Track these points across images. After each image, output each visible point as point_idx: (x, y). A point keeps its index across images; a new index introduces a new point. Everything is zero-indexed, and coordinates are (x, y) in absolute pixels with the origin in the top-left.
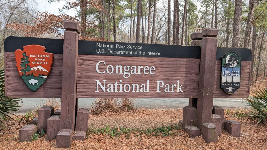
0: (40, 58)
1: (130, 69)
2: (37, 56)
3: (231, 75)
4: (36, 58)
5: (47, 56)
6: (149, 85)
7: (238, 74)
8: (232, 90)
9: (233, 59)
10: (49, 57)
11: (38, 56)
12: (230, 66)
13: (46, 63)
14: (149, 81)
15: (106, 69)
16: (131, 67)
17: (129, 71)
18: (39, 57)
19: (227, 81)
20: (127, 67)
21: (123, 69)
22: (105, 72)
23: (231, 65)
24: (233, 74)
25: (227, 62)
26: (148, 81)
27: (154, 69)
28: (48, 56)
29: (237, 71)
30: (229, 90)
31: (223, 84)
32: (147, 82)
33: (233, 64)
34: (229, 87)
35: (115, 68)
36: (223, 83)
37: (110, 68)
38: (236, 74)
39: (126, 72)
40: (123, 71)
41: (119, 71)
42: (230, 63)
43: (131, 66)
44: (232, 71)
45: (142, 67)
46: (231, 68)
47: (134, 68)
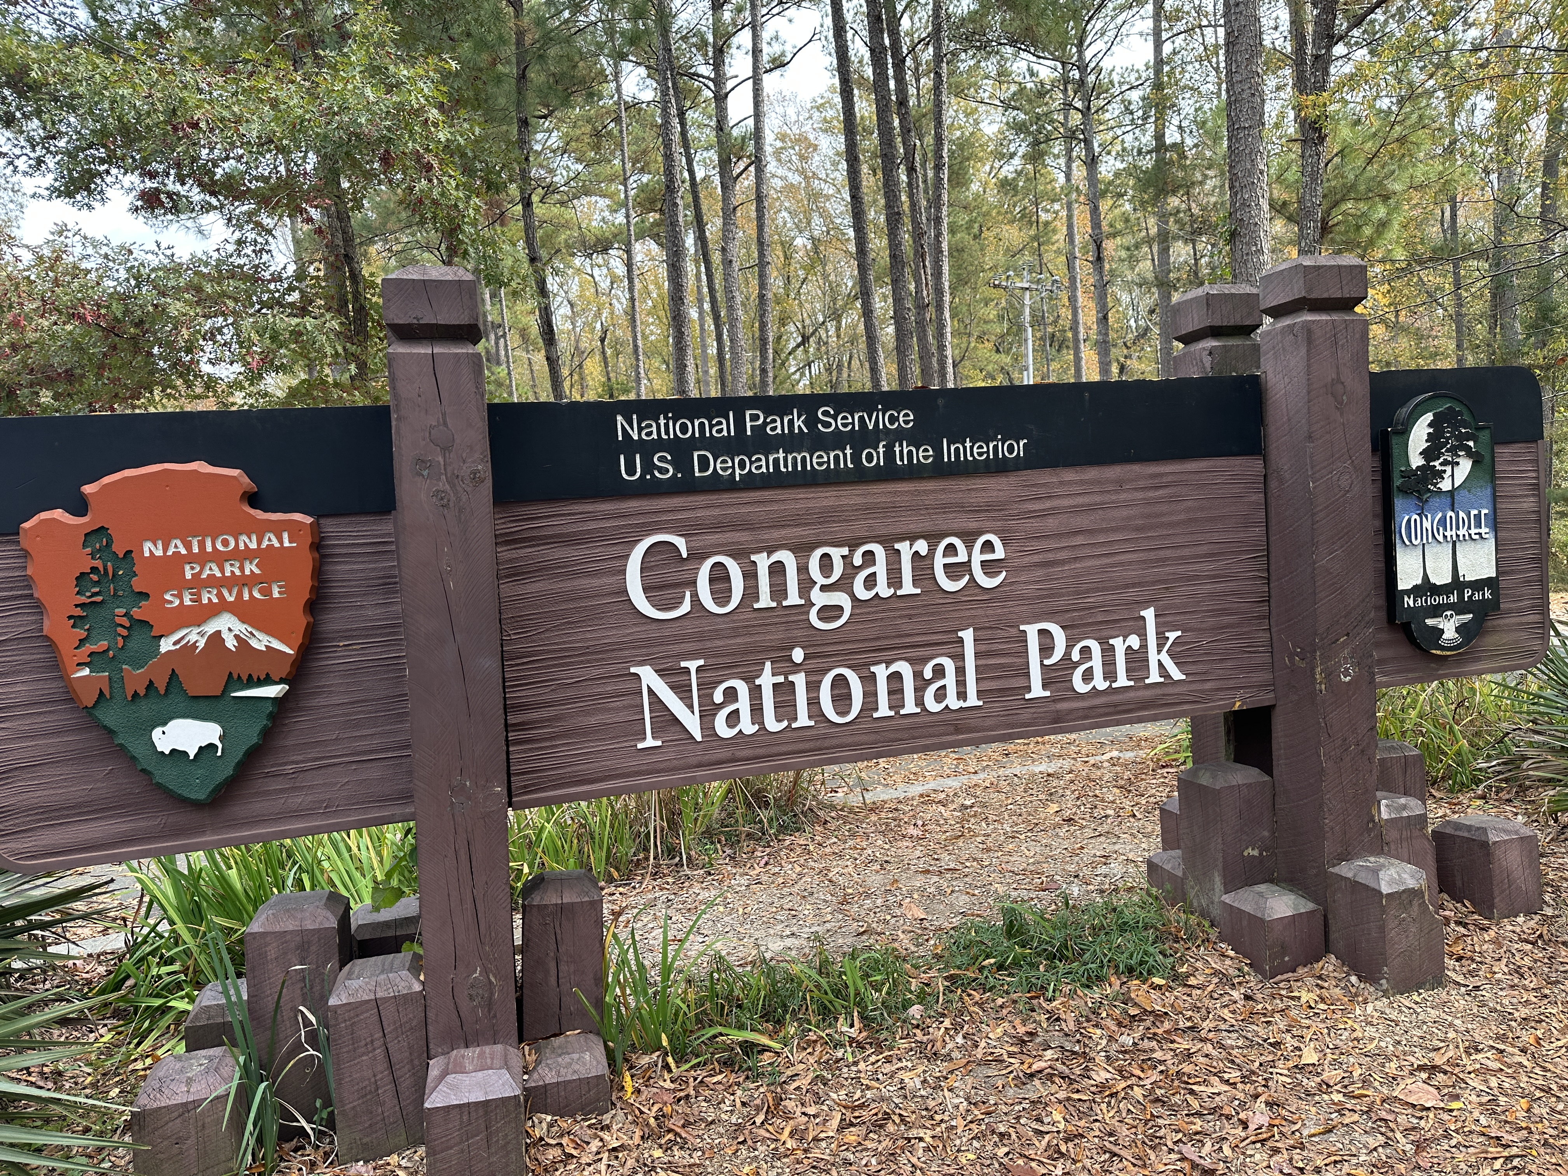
0: (220, 559)
1: (851, 571)
2: (196, 550)
3: (1445, 537)
4: (190, 558)
5: (271, 540)
6: (977, 655)
7: (1484, 530)
8: (1458, 630)
9: (1448, 438)
10: (287, 544)
11: (202, 545)
12: (1435, 485)
13: (267, 592)
14: (971, 630)
15: (694, 583)
16: (852, 552)
17: (844, 584)
18: (209, 549)
19: (1425, 576)
20: (826, 556)
21: (803, 569)
22: (685, 607)
23: (1440, 474)
24: (1458, 528)
25: (1416, 461)
26: (968, 636)
27: (1000, 553)
28: (281, 541)
29: (1474, 512)
30: (1442, 631)
31: (1409, 601)
32: (961, 641)
33: (1448, 469)
34: (1437, 611)
35: (750, 575)
36: (1408, 592)
37: (720, 576)
38: (1473, 531)
39: (824, 588)
40: (806, 584)
41: (779, 591)
42: (1436, 463)
43: (853, 546)
44: (1450, 513)
45: (922, 546)
46: (1440, 492)
47: (869, 556)
